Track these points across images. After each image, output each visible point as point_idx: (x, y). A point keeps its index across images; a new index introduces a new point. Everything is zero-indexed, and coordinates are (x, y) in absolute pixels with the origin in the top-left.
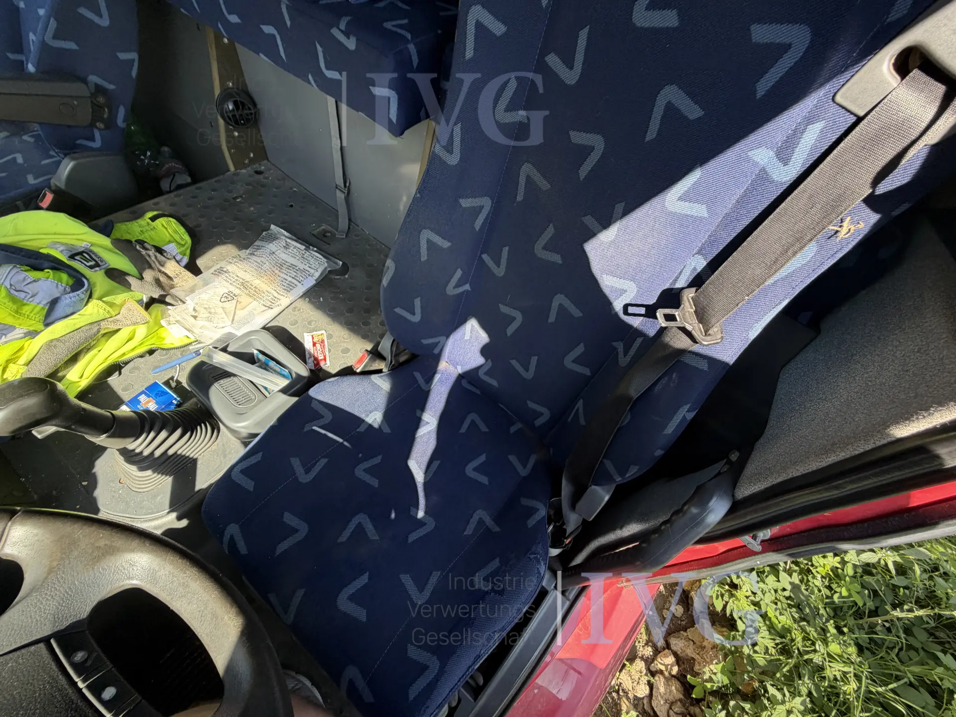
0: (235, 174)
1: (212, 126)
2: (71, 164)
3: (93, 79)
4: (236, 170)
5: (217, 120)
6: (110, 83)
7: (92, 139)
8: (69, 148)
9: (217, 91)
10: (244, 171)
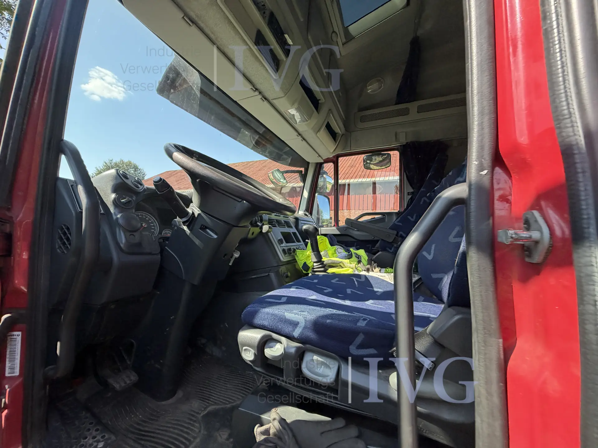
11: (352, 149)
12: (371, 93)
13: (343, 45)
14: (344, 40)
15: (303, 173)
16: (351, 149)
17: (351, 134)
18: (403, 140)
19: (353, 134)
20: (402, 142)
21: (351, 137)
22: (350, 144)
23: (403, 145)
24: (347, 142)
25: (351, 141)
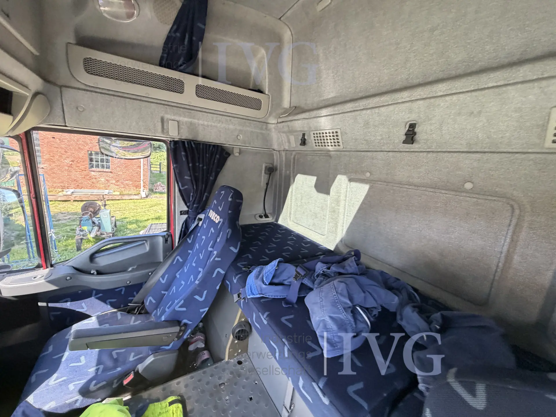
0: (228, 363)
1: (226, 337)
2: (153, 359)
3: (185, 321)
4: (228, 359)
5: (230, 335)
6: (191, 321)
7: (168, 345)
8: (156, 350)
9: (236, 323)
10: (232, 361)
11: (67, 125)
12: (105, 15)
16: (65, 122)
17: (61, 91)
18: (174, 134)
19: (68, 94)
20: (173, 137)
21: (63, 98)
22: (62, 113)
23: (173, 141)
24: (51, 108)
25: (65, 108)
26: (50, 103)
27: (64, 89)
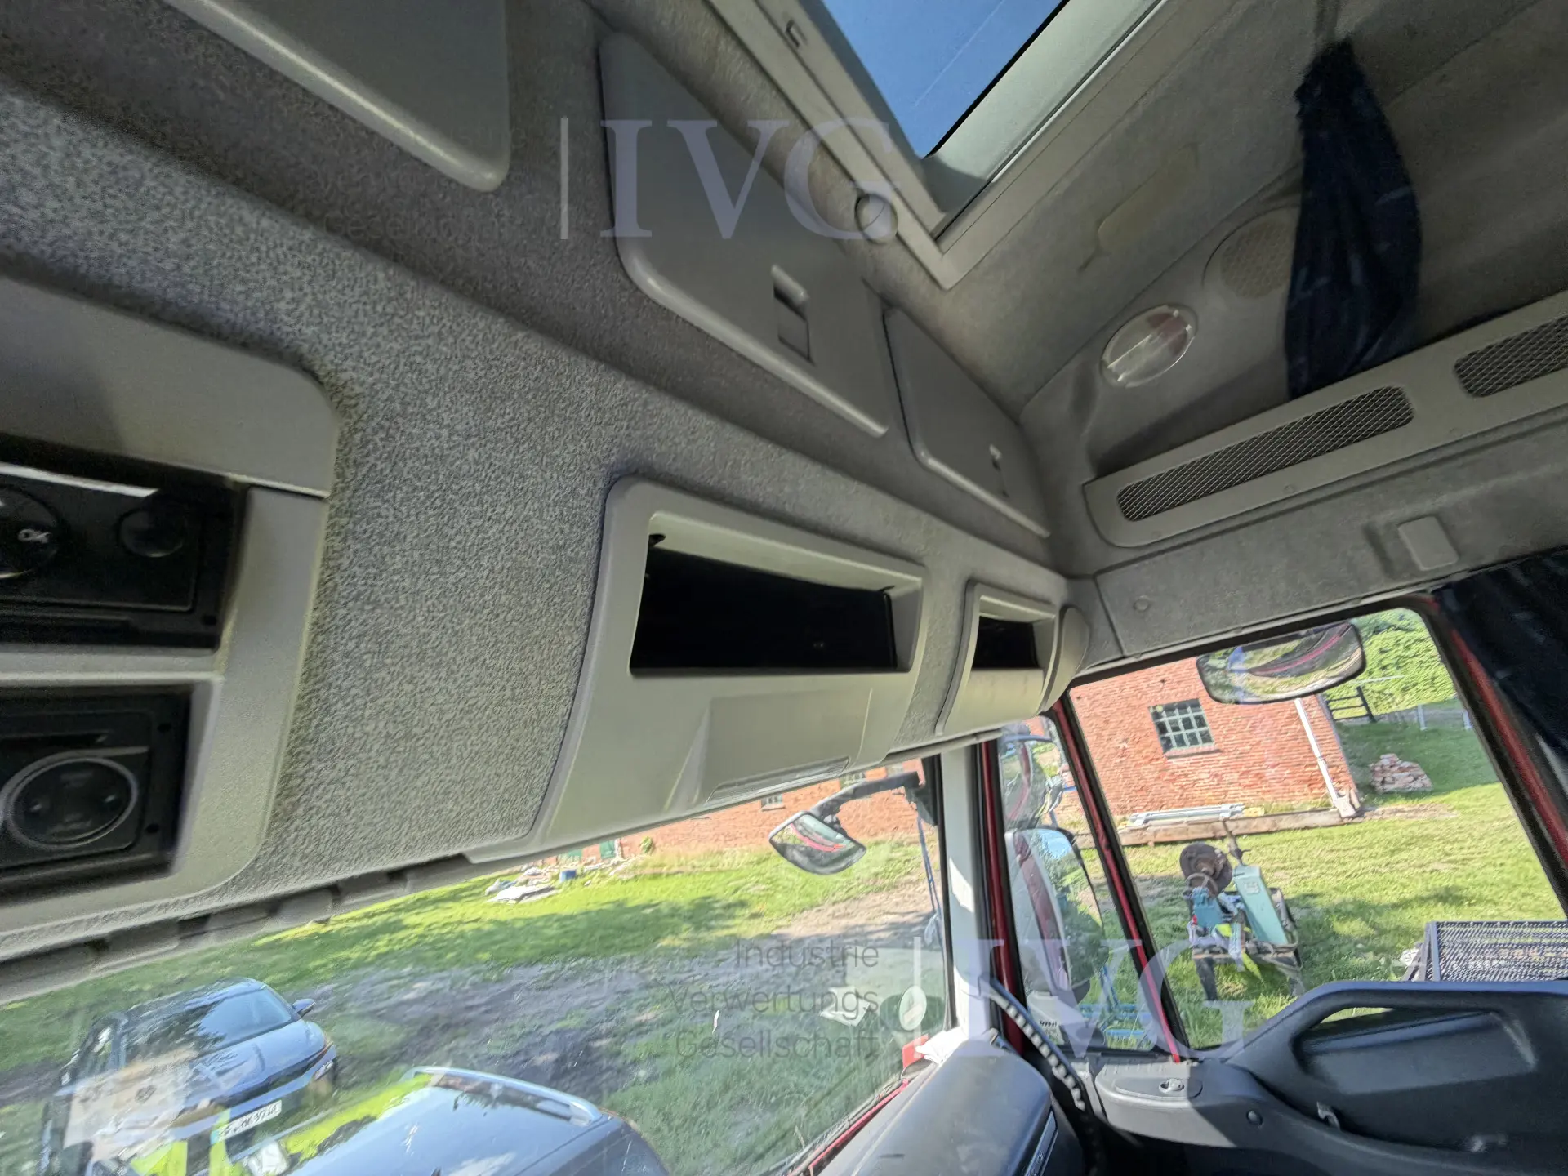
11: (1126, 653)
12: (1131, 385)
13: (937, 237)
14: (936, 218)
15: (922, 781)
16: (1121, 650)
17: (1097, 585)
19: (1112, 584)
20: (1437, 576)
21: (1105, 598)
22: (1109, 630)
23: (1448, 586)
24: (1090, 625)
25: (1113, 618)
26: (1086, 619)
27: (1099, 578)
